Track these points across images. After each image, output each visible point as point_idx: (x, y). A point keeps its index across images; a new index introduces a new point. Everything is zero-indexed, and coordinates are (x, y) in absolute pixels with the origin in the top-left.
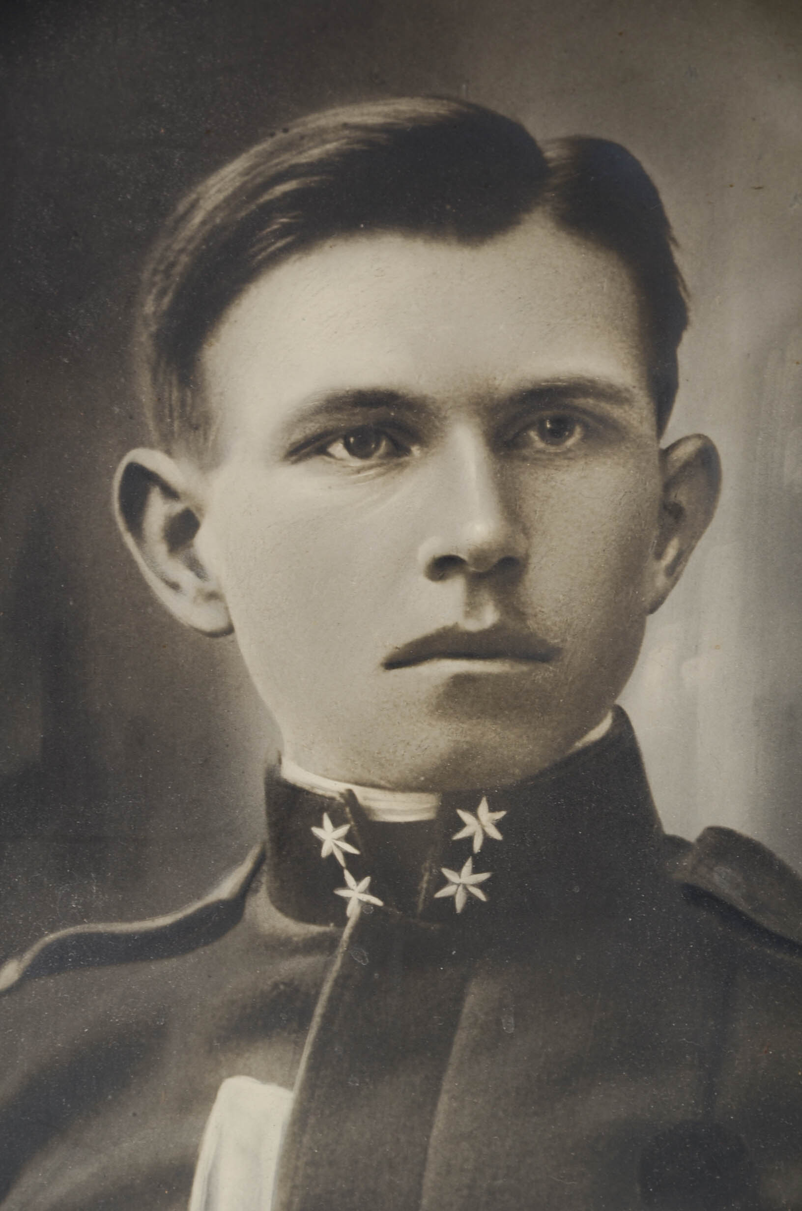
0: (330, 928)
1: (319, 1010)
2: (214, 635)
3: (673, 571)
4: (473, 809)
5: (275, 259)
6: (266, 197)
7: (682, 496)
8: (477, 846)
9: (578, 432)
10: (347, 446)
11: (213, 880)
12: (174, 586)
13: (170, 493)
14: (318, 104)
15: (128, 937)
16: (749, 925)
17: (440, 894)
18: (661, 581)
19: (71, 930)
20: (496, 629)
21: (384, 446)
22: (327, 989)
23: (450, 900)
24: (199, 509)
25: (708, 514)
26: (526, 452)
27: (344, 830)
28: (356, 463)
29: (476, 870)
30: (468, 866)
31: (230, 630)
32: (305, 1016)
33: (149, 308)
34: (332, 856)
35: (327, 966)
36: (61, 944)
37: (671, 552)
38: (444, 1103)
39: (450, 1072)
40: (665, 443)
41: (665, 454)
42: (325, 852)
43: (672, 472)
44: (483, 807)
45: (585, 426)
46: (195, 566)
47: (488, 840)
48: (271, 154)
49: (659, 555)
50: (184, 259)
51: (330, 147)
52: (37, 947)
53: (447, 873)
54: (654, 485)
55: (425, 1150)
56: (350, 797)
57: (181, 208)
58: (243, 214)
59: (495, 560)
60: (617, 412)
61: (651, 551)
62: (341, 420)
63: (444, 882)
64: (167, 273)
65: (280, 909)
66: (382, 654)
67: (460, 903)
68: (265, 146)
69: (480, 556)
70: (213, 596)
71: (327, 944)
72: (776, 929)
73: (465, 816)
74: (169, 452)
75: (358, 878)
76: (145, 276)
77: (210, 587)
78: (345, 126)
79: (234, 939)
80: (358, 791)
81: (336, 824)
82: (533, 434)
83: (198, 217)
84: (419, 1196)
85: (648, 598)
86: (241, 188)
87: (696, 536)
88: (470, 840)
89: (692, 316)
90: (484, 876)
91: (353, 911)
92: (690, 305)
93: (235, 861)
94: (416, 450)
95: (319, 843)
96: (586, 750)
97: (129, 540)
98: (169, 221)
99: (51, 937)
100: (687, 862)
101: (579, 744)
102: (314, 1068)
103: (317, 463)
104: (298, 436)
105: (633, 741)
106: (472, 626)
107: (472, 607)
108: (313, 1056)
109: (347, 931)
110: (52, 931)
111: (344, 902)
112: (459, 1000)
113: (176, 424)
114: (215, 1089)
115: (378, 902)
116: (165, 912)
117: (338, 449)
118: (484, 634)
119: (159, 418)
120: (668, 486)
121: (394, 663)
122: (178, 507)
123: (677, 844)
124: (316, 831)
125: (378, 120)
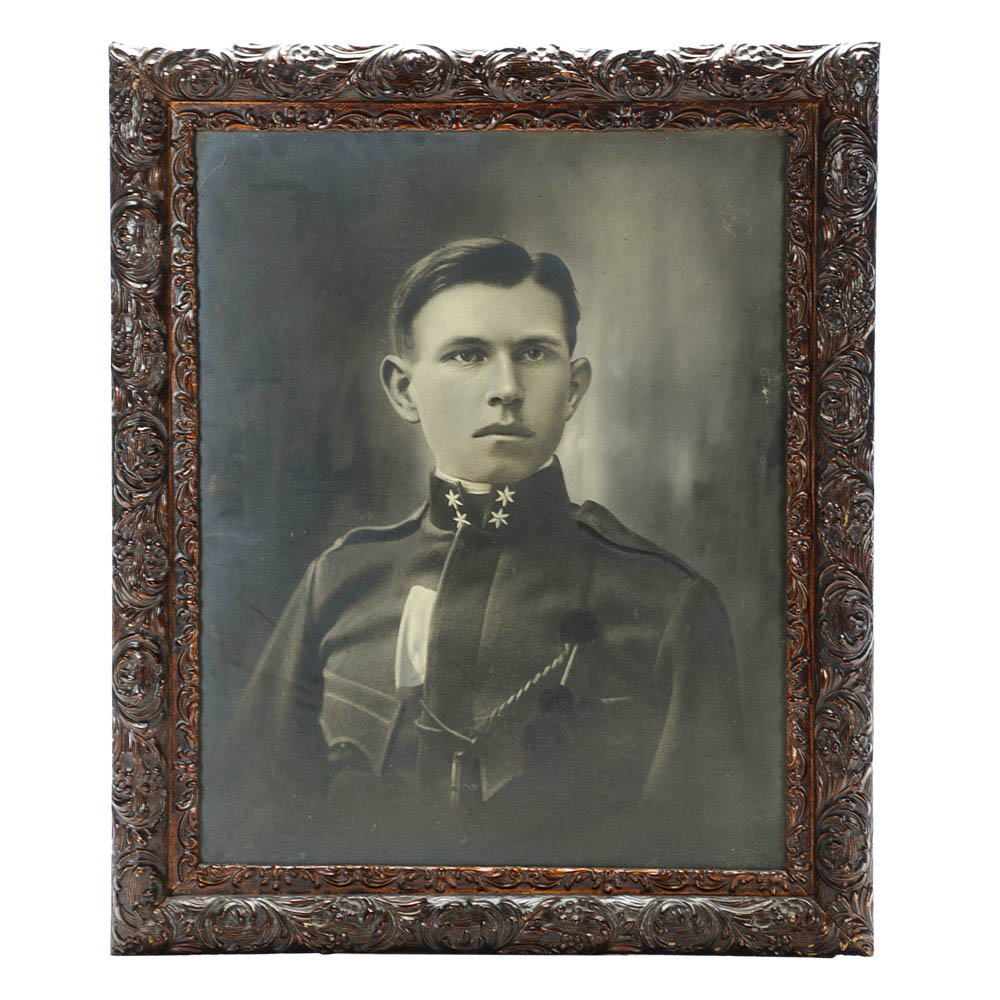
0: (451, 532)
1: (447, 562)
2: (413, 423)
3: (575, 406)
4: (503, 491)
5: (439, 291)
6: (436, 270)
7: (578, 380)
8: (504, 504)
9: (542, 355)
10: (462, 357)
11: (411, 512)
12: (400, 405)
13: (400, 371)
14: (454, 239)
15: (380, 531)
16: (599, 537)
17: (491, 521)
18: (570, 409)
19: (363, 528)
20: (513, 424)
21: (474, 357)
22: (449, 555)
23: (494, 524)
24: (410, 377)
25: (587, 385)
26: (524, 361)
27: (457, 496)
28: (465, 363)
29: (504, 513)
30: (501, 511)
31: (419, 421)
32: (442, 564)
33: (395, 306)
34: (453, 506)
35: (450, 547)
36: (357, 533)
37: (574, 400)
38: (490, 599)
39: (493, 587)
40: (572, 361)
41: (572, 364)
42: (450, 504)
43: (575, 370)
44: (507, 490)
45: (544, 353)
46: (408, 397)
47: (508, 502)
48: (440, 255)
49: (570, 400)
50: (408, 290)
51: (458, 253)
52: (349, 533)
53: (493, 513)
54: (568, 375)
55: (483, 615)
56: (460, 483)
57: (408, 272)
58: (428, 275)
59: (513, 399)
60: (555, 348)
61: (567, 399)
62: (460, 348)
63: (492, 517)
64: (402, 294)
65: (435, 525)
66: (473, 432)
67: (497, 526)
68: (438, 252)
69: (507, 398)
70: (414, 409)
71: (450, 538)
72: (610, 539)
73: (500, 493)
74: (400, 357)
75: (462, 514)
76: (395, 295)
77: (413, 405)
78: (464, 247)
79: (417, 534)
80: (462, 482)
81: (455, 494)
82: (526, 355)
83: (413, 276)
84: (480, 632)
85: (566, 416)
86: (429, 266)
87: (583, 394)
88: (501, 502)
89: (581, 316)
90: (506, 515)
91: (459, 526)
92: (581, 312)
93: (419, 505)
94: (485, 359)
95: (448, 500)
96: (543, 470)
97: (385, 387)
98: (404, 277)
99: (353, 530)
100: (579, 513)
101: (541, 468)
102: (444, 584)
103: (451, 362)
104: (445, 353)
105: (560, 467)
106: (504, 423)
107: (504, 416)
108: (444, 579)
109: (457, 534)
110: (354, 527)
111: (456, 522)
112: (497, 561)
113: (403, 347)
114: (409, 590)
115: (468, 523)
116: (393, 523)
117: (459, 358)
118: (509, 426)
119: (398, 345)
120: (573, 376)
121: (476, 436)
122: (403, 376)
123: (575, 506)
124: (447, 496)
125: (475, 245)
